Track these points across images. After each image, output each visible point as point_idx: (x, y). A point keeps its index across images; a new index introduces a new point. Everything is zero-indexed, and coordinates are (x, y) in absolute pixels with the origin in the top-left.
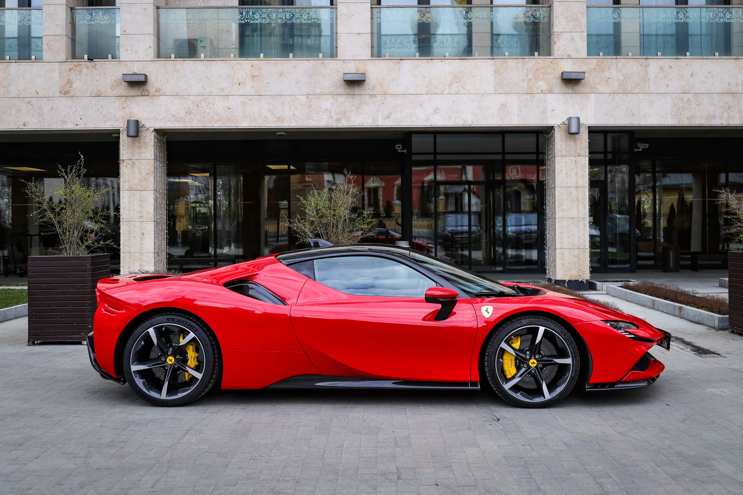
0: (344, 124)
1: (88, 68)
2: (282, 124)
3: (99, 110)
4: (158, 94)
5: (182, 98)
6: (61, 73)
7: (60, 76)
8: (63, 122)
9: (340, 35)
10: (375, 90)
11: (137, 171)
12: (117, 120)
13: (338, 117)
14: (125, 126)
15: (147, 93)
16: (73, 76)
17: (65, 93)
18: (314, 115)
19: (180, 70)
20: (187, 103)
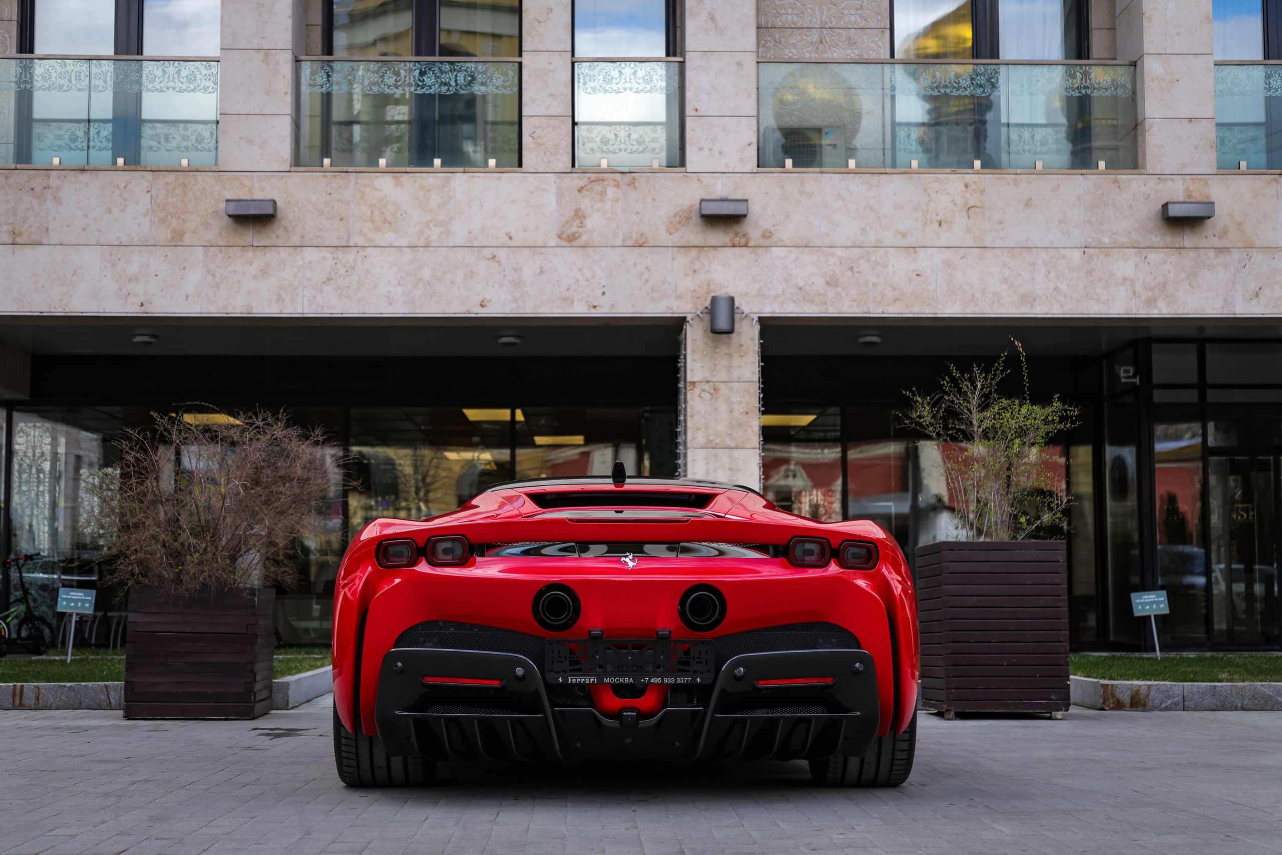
0: (1162, 310)
1: (618, 186)
2: (1031, 308)
3: (642, 275)
4: (767, 242)
5: (818, 251)
6: (560, 196)
7: (559, 203)
8: (564, 299)
9: (1151, 121)
10: (1227, 238)
11: (723, 407)
12: (679, 297)
13: (1150, 294)
14: (697, 309)
15: (743, 241)
16: (585, 203)
17: (569, 239)
18: (1099, 291)
19: (813, 193)
20: (830, 263)
